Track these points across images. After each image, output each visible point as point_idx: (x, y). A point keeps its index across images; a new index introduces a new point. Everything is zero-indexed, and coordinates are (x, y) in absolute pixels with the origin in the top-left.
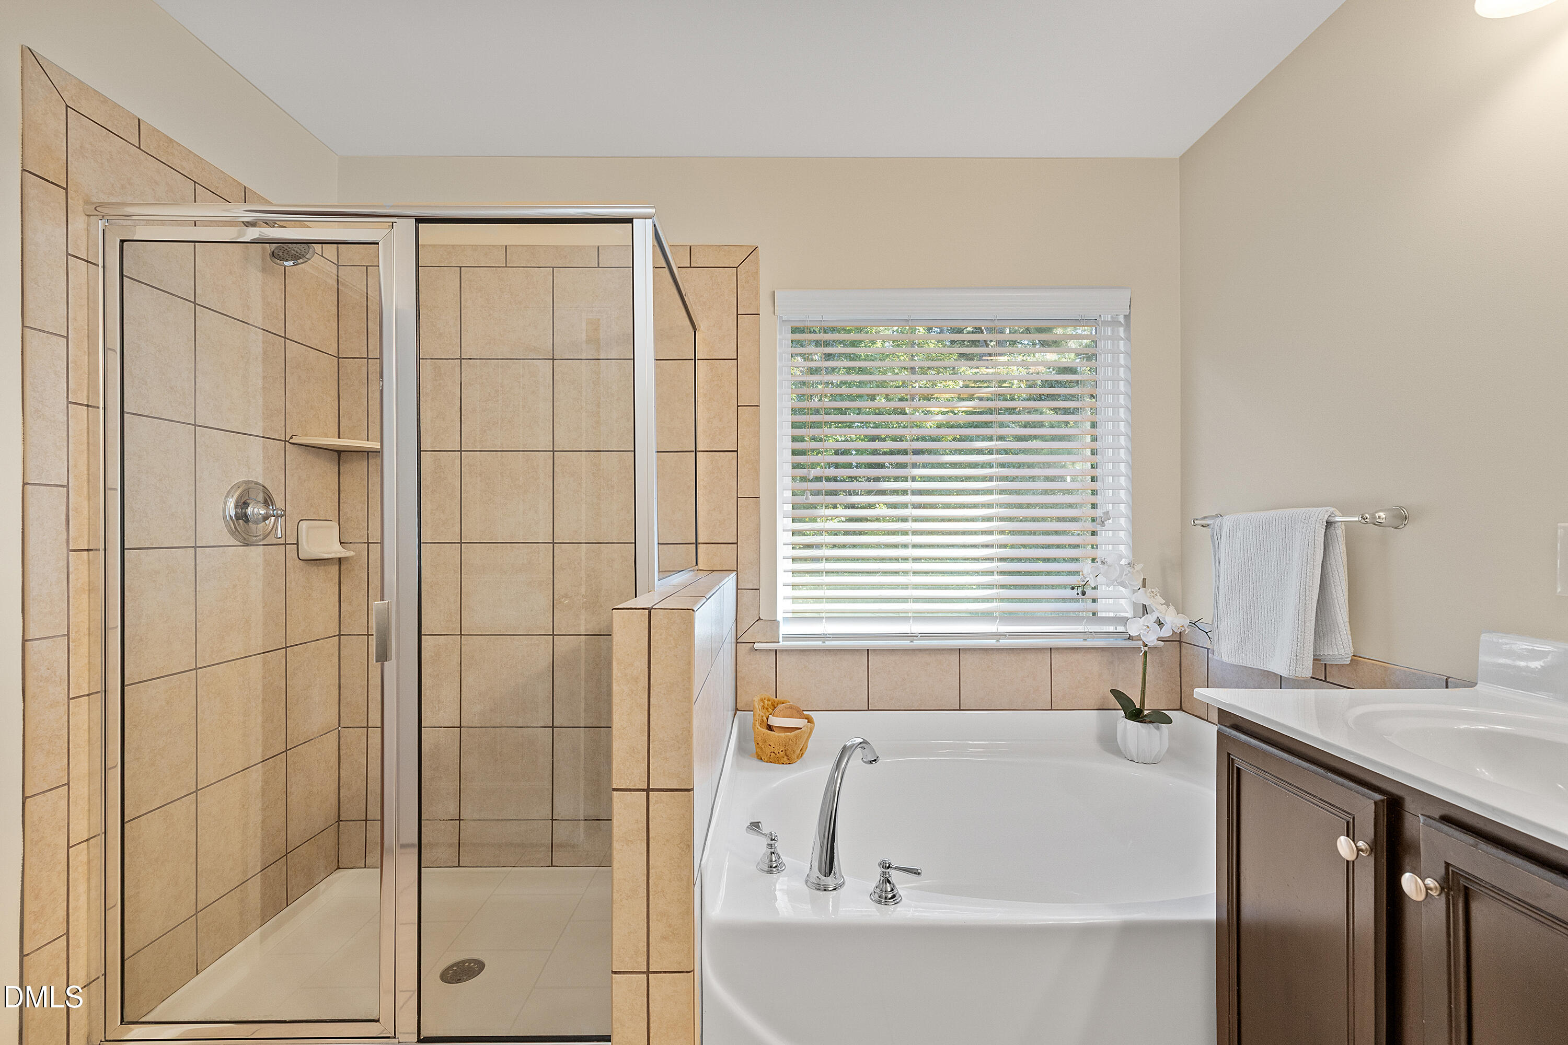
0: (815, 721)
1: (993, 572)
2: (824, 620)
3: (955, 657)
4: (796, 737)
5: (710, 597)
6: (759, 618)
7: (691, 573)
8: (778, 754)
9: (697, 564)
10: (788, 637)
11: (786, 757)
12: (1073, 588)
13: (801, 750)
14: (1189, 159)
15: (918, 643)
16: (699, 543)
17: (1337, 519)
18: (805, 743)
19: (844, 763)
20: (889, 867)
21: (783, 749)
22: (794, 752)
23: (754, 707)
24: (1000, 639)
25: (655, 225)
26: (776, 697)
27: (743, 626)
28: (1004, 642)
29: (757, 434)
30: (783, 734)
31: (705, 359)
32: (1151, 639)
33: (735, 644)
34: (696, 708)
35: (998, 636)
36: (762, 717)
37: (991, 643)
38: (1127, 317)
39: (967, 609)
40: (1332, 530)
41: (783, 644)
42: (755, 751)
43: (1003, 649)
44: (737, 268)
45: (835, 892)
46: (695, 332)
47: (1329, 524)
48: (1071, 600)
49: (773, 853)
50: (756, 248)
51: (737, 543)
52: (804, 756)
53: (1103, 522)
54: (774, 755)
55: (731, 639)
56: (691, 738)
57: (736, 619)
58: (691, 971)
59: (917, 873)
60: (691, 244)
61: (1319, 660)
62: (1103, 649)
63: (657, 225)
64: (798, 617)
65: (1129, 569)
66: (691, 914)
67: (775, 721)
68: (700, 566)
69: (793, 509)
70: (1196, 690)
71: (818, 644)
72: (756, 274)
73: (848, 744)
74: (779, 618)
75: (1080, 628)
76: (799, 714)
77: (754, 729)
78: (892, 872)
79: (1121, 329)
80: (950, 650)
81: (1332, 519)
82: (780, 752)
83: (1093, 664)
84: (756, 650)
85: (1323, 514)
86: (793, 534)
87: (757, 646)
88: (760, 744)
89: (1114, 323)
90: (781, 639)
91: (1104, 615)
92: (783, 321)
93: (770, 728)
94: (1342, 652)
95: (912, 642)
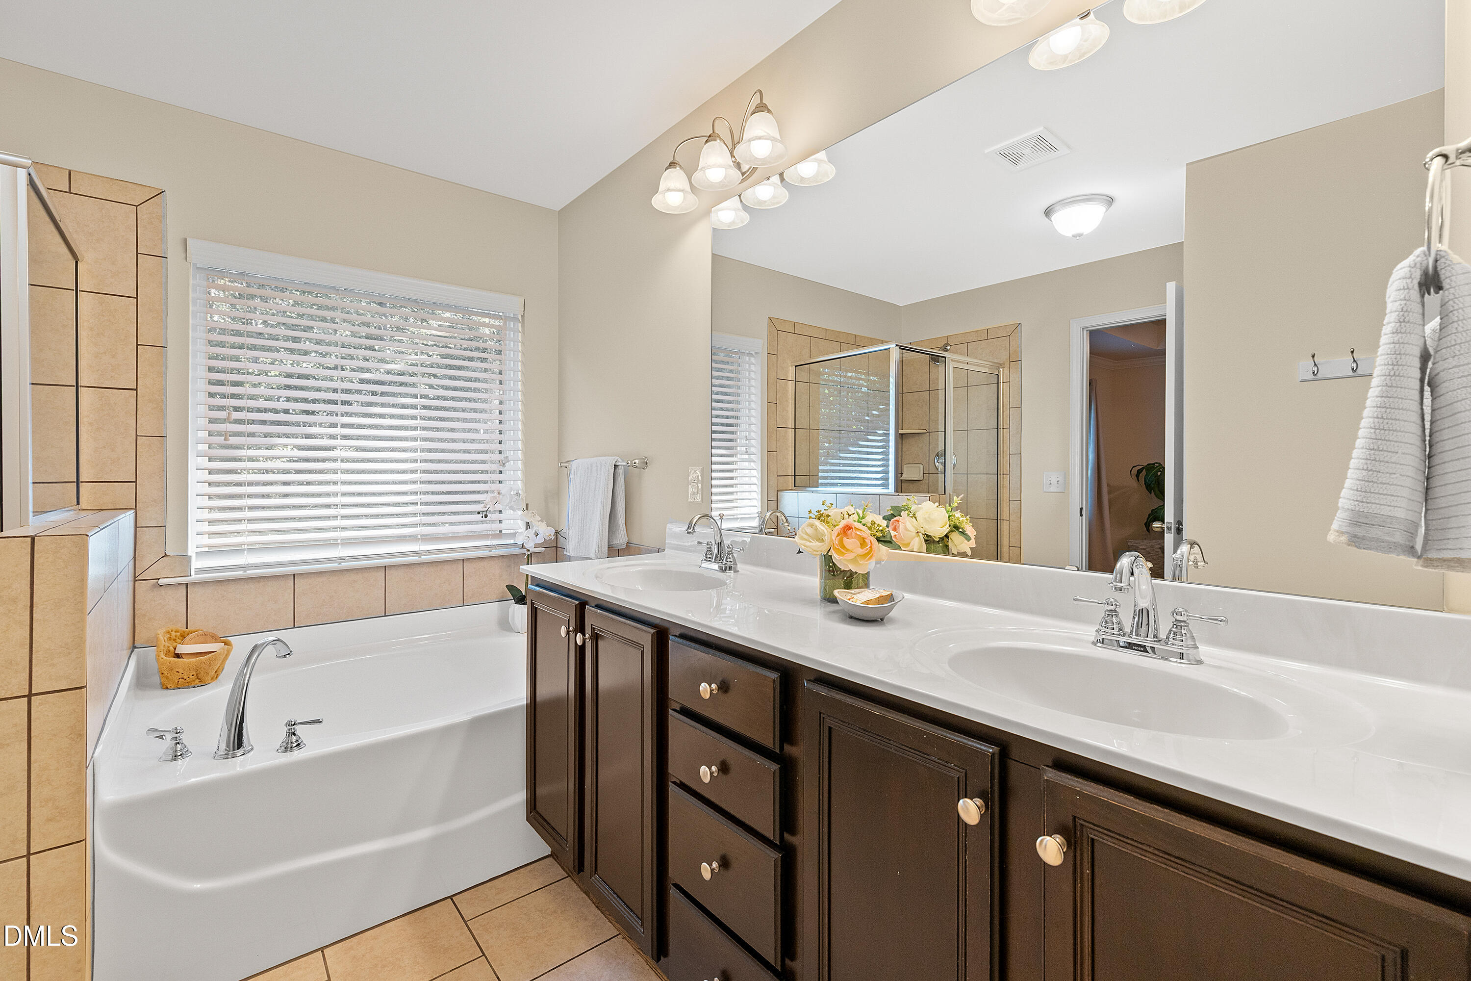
0: (233, 643)
1: (417, 503)
2: (246, 552)
3: (382, 574)
4: (210, 659)
5: (104, 528)
6: (165, 554)
7: (72, 512)
8: (188, 679)
9: (78, 503)
10: (199, 571)
11: (197, 681)
12: (479, 513)
13: (216, 672)
14: (564, 213)
15: (345, 565)
16: (82, 482)
17: (619, 464)
18: (221, 664)
19: (254, 658)
20: (294, 724)
21: (194, 673)
22: (207, 674)
23: (157, 639)
24: (421, 555)
25: (30, 174)
26: (187, 628)
27: (142, 565)
28: (425, 558)
29: (163, 374)
30: (194, 660)
31: (92, 292)
32: (530, 545)
33: (133, 583)
34: (89, 619)
35: (419, 553)
36: (169, 647)
37: (415, 559)
38: (523, 316)
39: (393, 534)
40: (617, 470)
41: (194, 577)
42: (159, 682)
43: (423, 563)
44: (137, 206)
45: (243, 756)
46: (77, 263)
47: (616, 466)
48: (477, 522)
49: (178, 743)
50: (163, 192)
51: (135, 482)
52: (219, 677)
53: (504, 464)
54: (183, 680)
55: (126, 576)
56: (84, 643)
57: (135, 557)
58: (83, 840)
59: (318, 722)
60: (70, 169)
61: (612, 547)
62: (502, 556)
63: (32, 174)
64: (213, 551)
65: (516, 497)
66: (84, 792)
67: (182, 649)
68: (84, 504)
69: (209, 448)
70: (521, 567)
71: (239, 573)
72: (162, 218)
73: (259, 643)
74: (192, 551)
75: (488, 543)
76: (215, 639)
77: (157, 660)
78: (297, 727)
79: (520, 324)
80: (377, 568)
81: (618, 464)
82: (191, 677)
83: (495, 569)
84: (161, 586)
85: (611, 461)
86: (210, 473)
87: (161, 582)
88: (166, 673)
89: (515, 319)
90: (193, 573)
91: (507, 532)
92: (197, 268)
93: (178, 656)
94: (621, 541)
95: (340, 564)
